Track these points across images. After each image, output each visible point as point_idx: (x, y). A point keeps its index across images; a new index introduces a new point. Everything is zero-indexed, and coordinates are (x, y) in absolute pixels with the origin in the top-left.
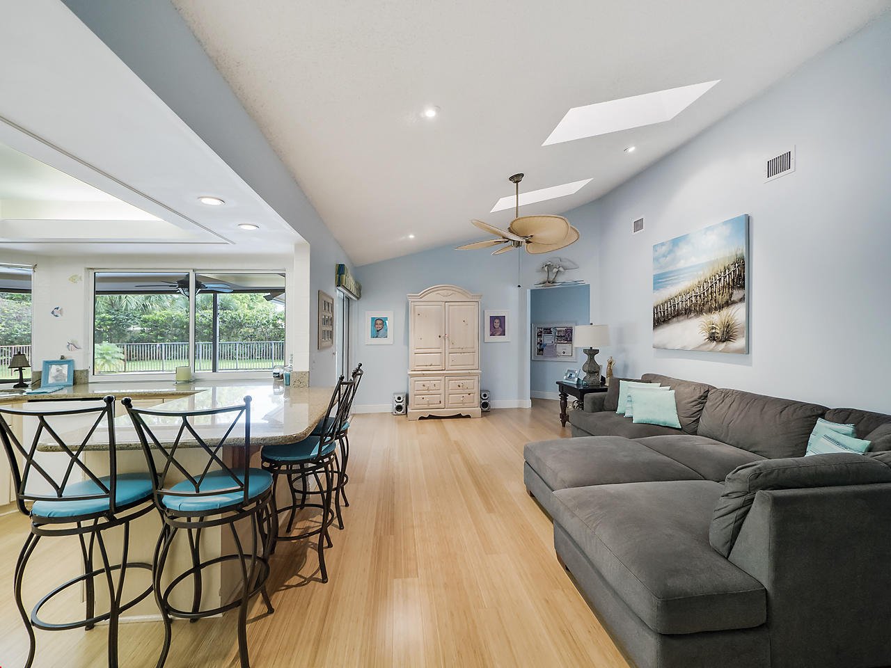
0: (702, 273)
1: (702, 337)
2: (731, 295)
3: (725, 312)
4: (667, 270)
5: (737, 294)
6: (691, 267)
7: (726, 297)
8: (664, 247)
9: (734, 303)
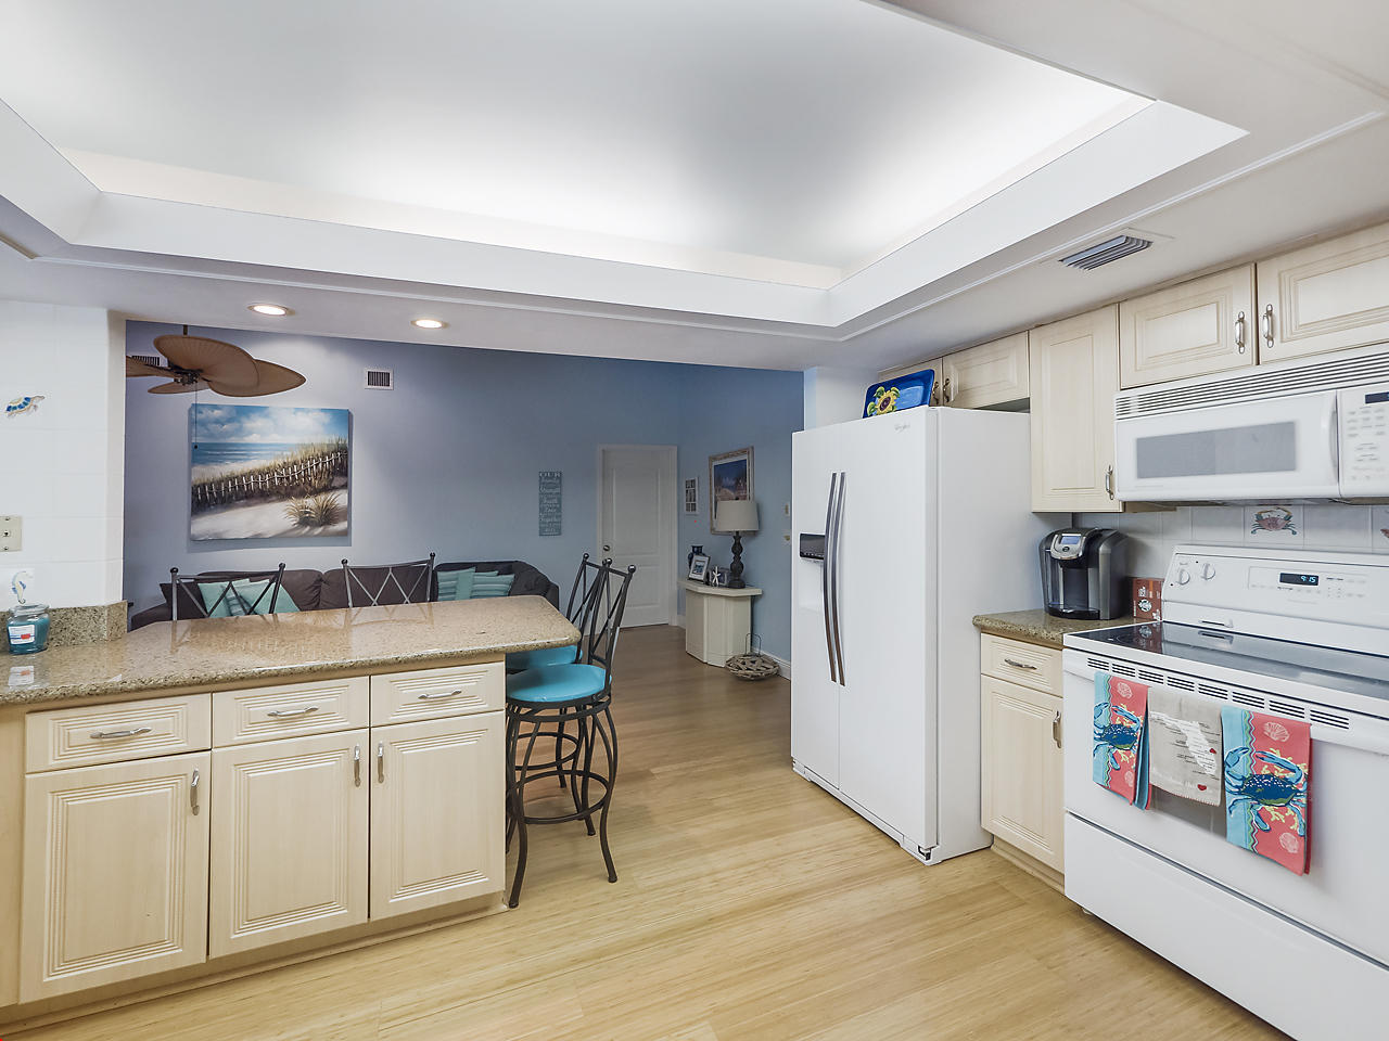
0: (289, 453)
1: (291, 522)
2: (331, 481)
3: (322, 498)
4: (222, 441)
5: (338, 481)
6: (270, 445)
7: (324, 483)
8: (216, 411)
9: (335, 489)
